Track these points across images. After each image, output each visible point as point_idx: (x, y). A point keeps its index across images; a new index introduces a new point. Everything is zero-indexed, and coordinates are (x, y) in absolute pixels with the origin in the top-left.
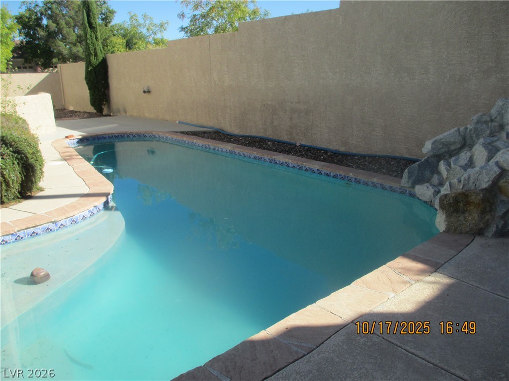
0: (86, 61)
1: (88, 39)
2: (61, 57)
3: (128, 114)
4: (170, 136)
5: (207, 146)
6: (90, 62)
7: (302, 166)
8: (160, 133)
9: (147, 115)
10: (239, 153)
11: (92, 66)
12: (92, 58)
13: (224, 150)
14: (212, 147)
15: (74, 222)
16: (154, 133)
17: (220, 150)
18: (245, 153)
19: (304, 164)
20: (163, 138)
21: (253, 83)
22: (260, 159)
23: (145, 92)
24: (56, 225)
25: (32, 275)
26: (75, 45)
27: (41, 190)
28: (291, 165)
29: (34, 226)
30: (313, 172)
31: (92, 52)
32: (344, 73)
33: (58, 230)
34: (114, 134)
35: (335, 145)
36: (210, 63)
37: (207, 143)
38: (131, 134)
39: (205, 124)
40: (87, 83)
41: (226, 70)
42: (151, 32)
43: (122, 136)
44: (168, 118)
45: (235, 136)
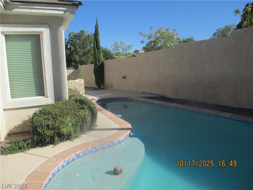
0: (95, 64)
1: (96, 54)
2: (75, 62)
3: (114, 88)
4: (140, 99)
5: (162, 104)
6: (96, 64)
7: (219, 115)
8: (135, 98)
9: (124, 89)
10: (180, 108)
11: (97, 66)
12: (97, 62)
13: (172, 106)
14: (164, 105)
15: (119, 142)
16: (132, 98)
17: (169, 106)
18: (184, 108)
19: (220, 114)
20: (137, 100)
21: (183, 73)
22: (193, 111)
23: (123, 78)
24: (112, 144)
25: (115, 169)
26: (82, 56)
27: (97, 126)
28: (212, 114)
29: (104, 144)
30: (226, 118)
31: (98, 60)
32: (236, 67)
33: (113, 146)
34: (113, 98)
35: (231, 104)
36: (159, 64)
37: (162, 103)
38: (121, 98)
39: (155, 93)
40: (94, 74)
41: (168, 67)
42: (124, 50)
43: (116, 99)
44: (135, 90)
45: (173, 99)
